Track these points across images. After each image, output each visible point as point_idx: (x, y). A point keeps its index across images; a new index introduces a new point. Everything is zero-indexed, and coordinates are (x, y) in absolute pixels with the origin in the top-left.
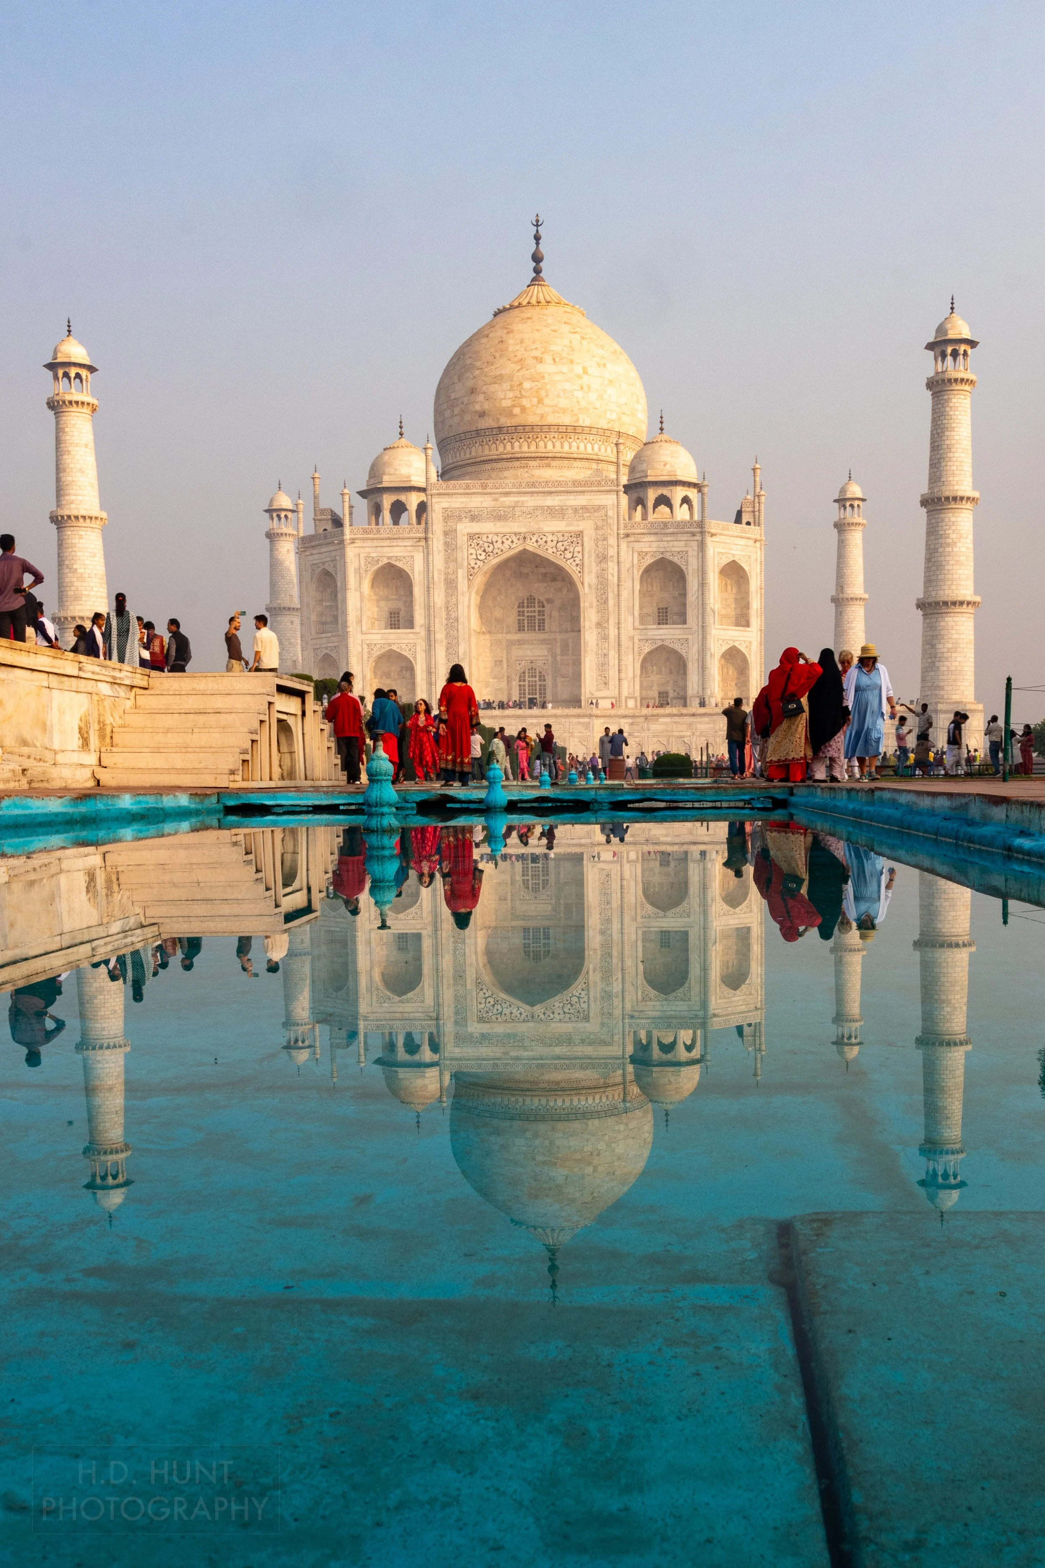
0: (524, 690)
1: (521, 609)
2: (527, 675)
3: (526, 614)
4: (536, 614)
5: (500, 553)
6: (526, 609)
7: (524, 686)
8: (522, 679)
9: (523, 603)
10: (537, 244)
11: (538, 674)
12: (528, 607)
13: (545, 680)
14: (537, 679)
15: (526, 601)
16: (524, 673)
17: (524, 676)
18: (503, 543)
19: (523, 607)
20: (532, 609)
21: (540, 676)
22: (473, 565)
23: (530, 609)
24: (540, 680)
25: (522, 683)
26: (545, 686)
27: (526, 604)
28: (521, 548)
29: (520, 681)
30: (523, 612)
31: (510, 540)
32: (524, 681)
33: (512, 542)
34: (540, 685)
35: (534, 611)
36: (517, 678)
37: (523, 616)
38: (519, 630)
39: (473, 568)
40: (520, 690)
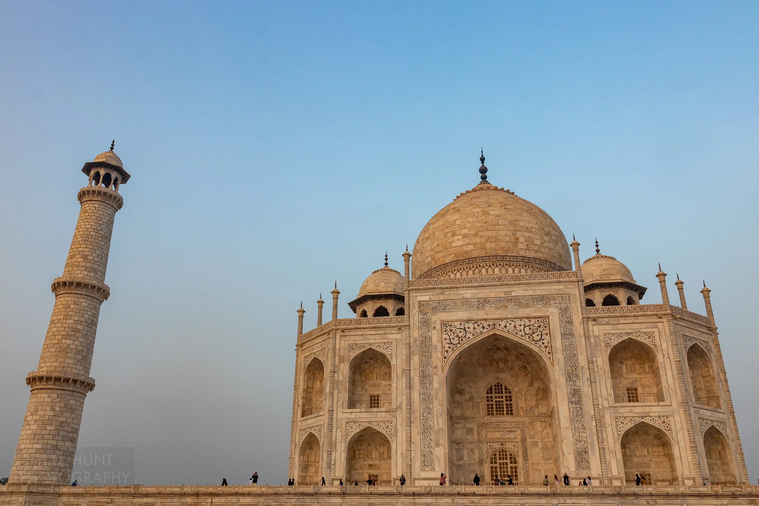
0: (496, 472)
1: (489, 395)
2: (498, 456)
3: (494, 400)
4: (504, 399)
5: (471, 337)
6: (494, 395)
7: (496, 468)
8: (493, 460)
9: (491, 389)
10: (483, 162)
11: (508, 456)
12: (496, 393)
13: (515, 462)
14: (508, 461)
15: (493, 388)
16: (495, 455)
17: (495, 459)
18: (474, 329)
19: (491, 393)
20: (500, 395)
21: (511, 458)
22: (447, 349)
23: (498, 395)
24: (511, 463)
25: (494, 465)
26: (516, 468)
27: (494, 391)
28: (491, 333)
29: (492, 463)
30: (491, 397)
31: (481, 326)
32: (496, 463)
33: (483, 328)
34: (511, 468)
35: (502, 397)
36: (489, 460)
37: (492, 401)
38: (488, 414)
39: (447, 351)
40: (492, 472)
